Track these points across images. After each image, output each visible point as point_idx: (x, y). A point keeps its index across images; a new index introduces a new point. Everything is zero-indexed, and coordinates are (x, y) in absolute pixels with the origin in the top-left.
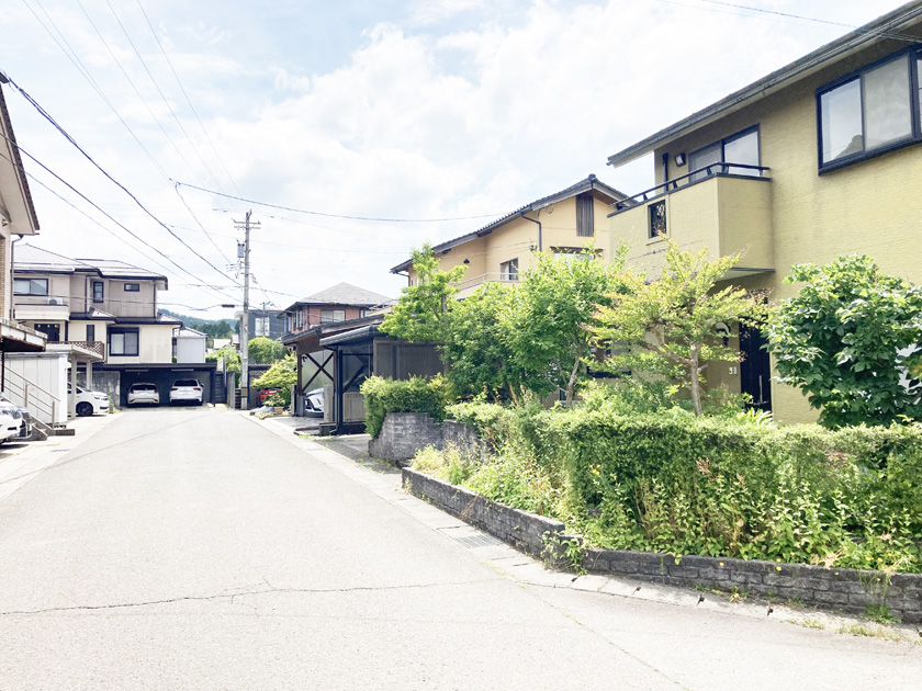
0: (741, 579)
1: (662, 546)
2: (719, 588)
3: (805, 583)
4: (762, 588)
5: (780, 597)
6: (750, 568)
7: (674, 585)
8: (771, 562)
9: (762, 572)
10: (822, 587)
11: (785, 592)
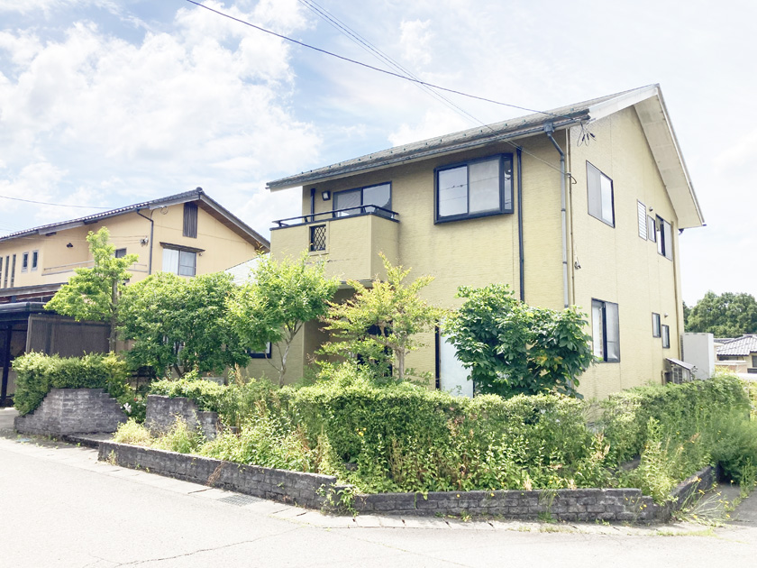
0: (465, 505)
1: (409, 488)
2: (452, 514)
3: (503, 502)
4: (478, 510)
5: (490, 515)
6: (471, 497)
7: (421, 515)
8: (481, 491)
9: (478, 498)
10: (514, 505)
11: (493, 511)
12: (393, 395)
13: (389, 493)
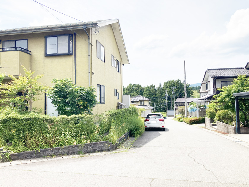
0: (54, 152)
1: (33, 149)
2: (49, 156)
3: (67, 150)
4: (58, 153)
6: (56, 149)
7: (37, 158)
8: (60, 147)
9: (59, 149)
10: (70, 150)
11: (63, 153)
12: (27, 117)
13: (25, 152)
